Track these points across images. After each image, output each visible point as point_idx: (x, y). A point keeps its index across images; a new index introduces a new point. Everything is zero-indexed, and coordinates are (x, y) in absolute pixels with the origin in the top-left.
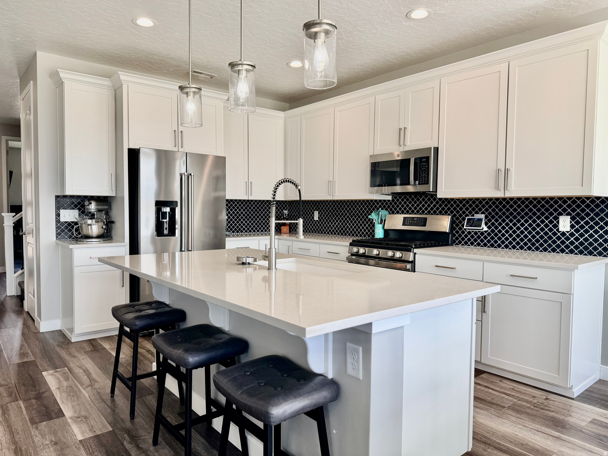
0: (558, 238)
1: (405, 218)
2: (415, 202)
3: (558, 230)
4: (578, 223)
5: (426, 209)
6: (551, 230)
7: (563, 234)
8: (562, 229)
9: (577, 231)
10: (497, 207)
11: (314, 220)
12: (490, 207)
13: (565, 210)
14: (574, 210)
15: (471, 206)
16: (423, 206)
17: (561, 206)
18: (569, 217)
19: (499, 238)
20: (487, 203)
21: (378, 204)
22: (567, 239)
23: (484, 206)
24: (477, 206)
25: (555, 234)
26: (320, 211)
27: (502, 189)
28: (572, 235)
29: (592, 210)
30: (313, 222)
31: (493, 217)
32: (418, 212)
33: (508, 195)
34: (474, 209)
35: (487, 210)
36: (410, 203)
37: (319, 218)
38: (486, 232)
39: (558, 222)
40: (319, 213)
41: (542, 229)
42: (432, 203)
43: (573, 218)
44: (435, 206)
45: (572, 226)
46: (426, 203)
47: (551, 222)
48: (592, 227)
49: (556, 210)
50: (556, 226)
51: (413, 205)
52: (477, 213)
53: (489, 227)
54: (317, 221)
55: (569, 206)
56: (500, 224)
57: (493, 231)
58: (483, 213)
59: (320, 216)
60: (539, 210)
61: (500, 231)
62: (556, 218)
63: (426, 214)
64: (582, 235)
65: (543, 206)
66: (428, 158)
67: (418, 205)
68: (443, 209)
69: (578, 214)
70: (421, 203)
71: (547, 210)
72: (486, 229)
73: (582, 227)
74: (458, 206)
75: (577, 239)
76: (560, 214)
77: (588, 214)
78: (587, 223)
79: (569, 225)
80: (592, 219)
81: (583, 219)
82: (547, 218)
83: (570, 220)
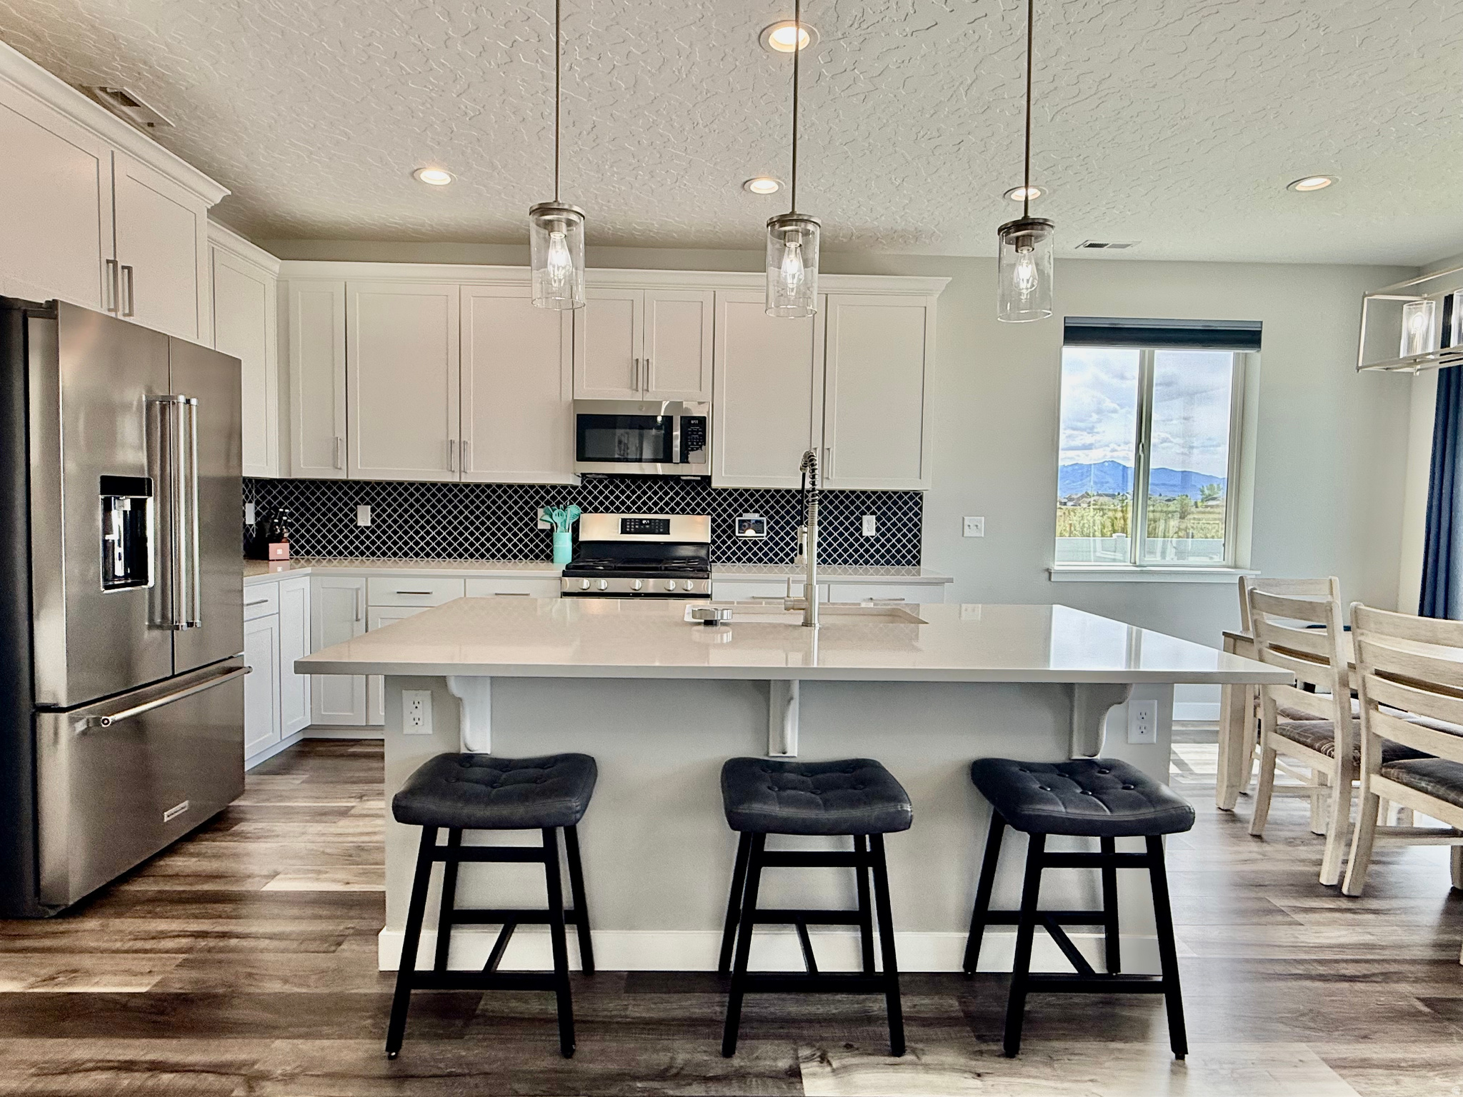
0: (862, 545)
1: (624, 521)
2: (634, 492)
3: (861, 534)
4: (884, 524)
5: (656, 504)
6: (852, 534)
7: (867, 539)
8: (866, 533)
9: (883, 535)
10: (778, 502)
11: (357, 527)
12: (767, 502)
13: (868, 508)
14: (879, 508)
15: (736, 500)
16: (650, 498)
17: (863, 503)
18: (874, 517)
19: (782, 549)
20: (762, 496)
22: (872, 546)
23: (757, 501)
24: (746, 500)
25: (857, 540)
26: (378, 505)
28: (877, 540)
29: (900, 508)
30: (352, 532)
32: (639, 509)
34: (741, 506)
35: (762, 507)
36: (623, 492)
37: (373, 521)
39: (861, 524)
40: (373, 510)
41: (841, 534)
42: (666, 493)
43: (878, 519)
44: (672, 499)
45: (878, 529)
46: (655, 493)
47: (852, 524)
48: (899, 530)
49: (858, 508)
50: (858, 529)
51: (628, 497)
52: (746, 511)
54: (367, 528)
55: (874, 503)
56: (782, 528)
58: (756, 511)
59: (379, 516)
60: (836, 508)
61: (782, 539)
62: (859, 519)
63: (667, 513)
64: (888, 540)
65: (842, 502)
66: (703, 421)
67: (639, 498)
68: (688, 504)
69: (884, 514)
71: (847, 508)
73: (889, 530)
74: (714, 500)
75: (883, 546)
76: (863, 513)
77: (895, 514)
78: (894, 524)
79: (875, 527)
80: (900, 520)
81: (889, 519)
82: (847, 518)
83: (875, 521)
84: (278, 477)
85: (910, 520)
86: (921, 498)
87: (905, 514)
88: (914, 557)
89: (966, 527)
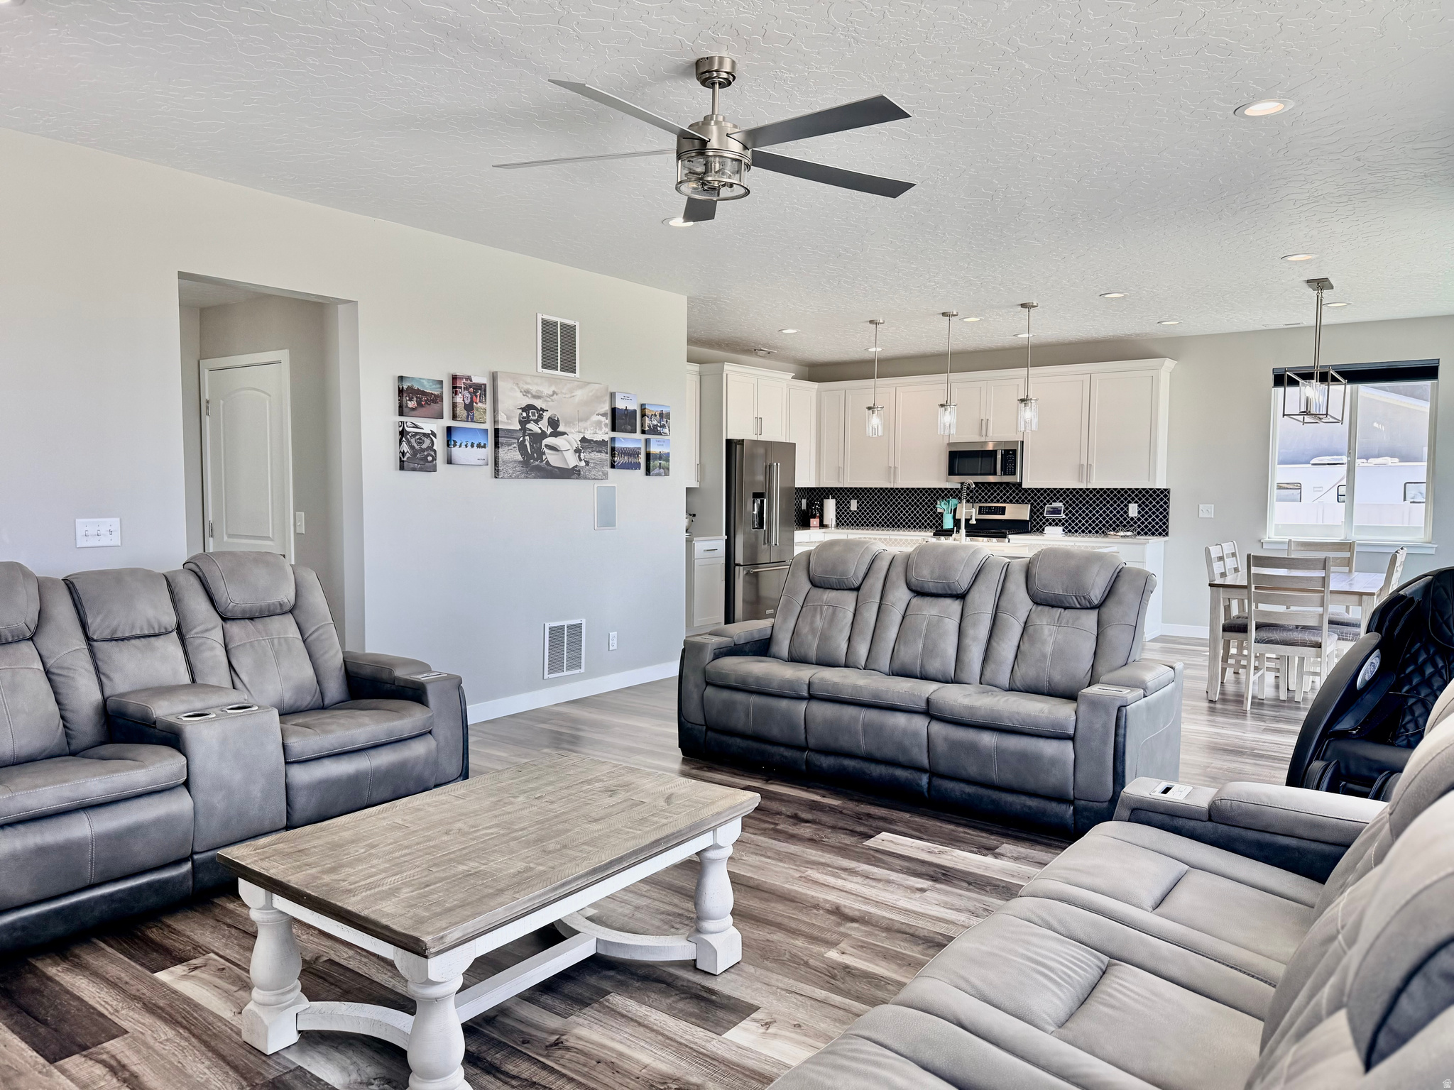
0: (1128, 522)
1: (980, 508)
2: (989, 491)
3: (1127, 516)
4: (1143, 509)
5: (1001, 498)
6: (1122, 516)
7: (1132, 519)
8: (1131, 515)
9: (1143, 516)
10: (1074, 496)
11: (850, 511)
12: (1068, 496)
13: (1133, 499)
14: (1140, 499)
15: (1048, 495)
16: (998, 495)
17: (1129, 496)
18: (1137, 504)
19: (1077, 525)
20: (1065, 492)
21: (943, 492)
22: (1135, 523)
23: (1061, 495)
24: (1055, 495)
25: (1125, 519)
26: (861, 500)
27: (1085, 482)
28: (1139, 519)
29: (1154, 499)
30: (848, 513)
31: (1070, 505)
32: (992, 501)
33: (1090, 486)
34: (1051, 498)
35: (1064, 499)
36: (983, 491)
37: (858, 508)
38: (1063, 519)
39: (1128, 509)
40: (858, 502)
41: (1115, 516)
42: (1007, 492)
43: (1139, 506)
44: (1011, 495)
45: (1139, 512)
46: (1001, 491)
47: (1122, 509)
48: (1154, 513)
49: (1126, 499)
50: (1126, 512)
51: (986, 494)
52: (1055, 501)
53: (1067, 515)
54: (855, 511)
55: (1137, 496)
56: (1077, 512)
57: (1070, 518)
58: (1061, 501)
59: (860, 505)
60: (1112, 499)
61: (1077, 518)
62: (1126, 506)
63: (1006, 503)
64: (1146, 519)
65: (1115, 496)
66: (1014, 452)
67: (992, 494)
68: (1020, 498)
69: (1143, 503)
70: (995, 491)
71: (1119, 499)
72: (1064, 516)
73: (1147, 513)
74: (1036, 495)
75: (1143, 523)
76: (1129, 502)
77: (1151, 503)
78: (1150, 509)
79: (1137, 511)
80: (1154, 506)
81: (1147, 506)
82: (1119, 505)
83: (1137, 507)
84: (814, 486)
85: (1161, 506)
86: (1168, 493)
87: (1158, 503)
88: (1164, 530)
89: (1200, 511)
